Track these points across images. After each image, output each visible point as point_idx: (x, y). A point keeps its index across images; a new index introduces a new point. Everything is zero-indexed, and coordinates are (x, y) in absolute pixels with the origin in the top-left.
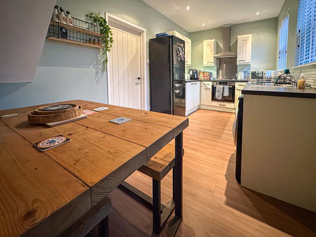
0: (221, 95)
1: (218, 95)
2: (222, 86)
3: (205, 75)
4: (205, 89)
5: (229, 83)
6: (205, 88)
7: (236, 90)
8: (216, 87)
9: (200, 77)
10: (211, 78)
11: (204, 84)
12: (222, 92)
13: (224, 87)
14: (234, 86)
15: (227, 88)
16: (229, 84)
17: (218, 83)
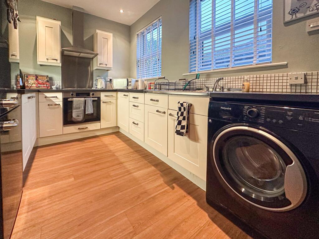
0: (82, 112)
1: (76, 114)
2: (83, 99)
3: (40, 81)
4: (48, 107)
5: (91, 93)
6: (48, 105)
7: (101, 102)
8: (72, 102)
9: (29, 85)
10: (53, 87)
11: (46, 97)
12: (83, 108)
13: (85, 101)
14: (99, 98)
15: (89, 100)
16: (93, 94)
17: (75, 94)
